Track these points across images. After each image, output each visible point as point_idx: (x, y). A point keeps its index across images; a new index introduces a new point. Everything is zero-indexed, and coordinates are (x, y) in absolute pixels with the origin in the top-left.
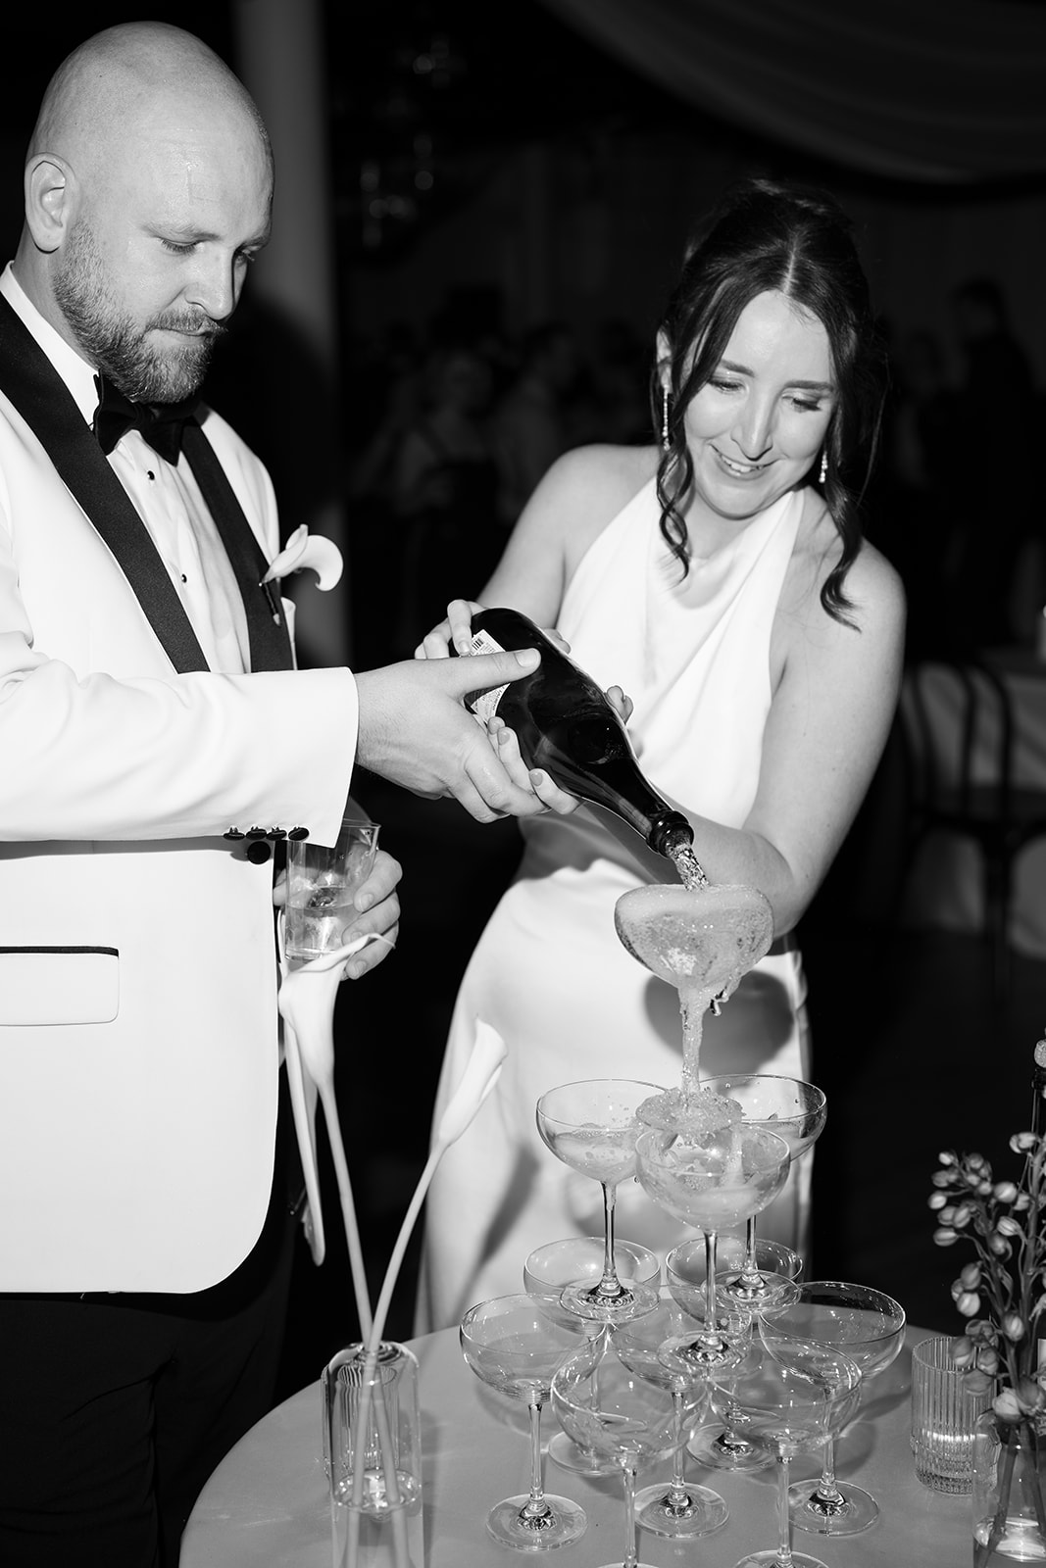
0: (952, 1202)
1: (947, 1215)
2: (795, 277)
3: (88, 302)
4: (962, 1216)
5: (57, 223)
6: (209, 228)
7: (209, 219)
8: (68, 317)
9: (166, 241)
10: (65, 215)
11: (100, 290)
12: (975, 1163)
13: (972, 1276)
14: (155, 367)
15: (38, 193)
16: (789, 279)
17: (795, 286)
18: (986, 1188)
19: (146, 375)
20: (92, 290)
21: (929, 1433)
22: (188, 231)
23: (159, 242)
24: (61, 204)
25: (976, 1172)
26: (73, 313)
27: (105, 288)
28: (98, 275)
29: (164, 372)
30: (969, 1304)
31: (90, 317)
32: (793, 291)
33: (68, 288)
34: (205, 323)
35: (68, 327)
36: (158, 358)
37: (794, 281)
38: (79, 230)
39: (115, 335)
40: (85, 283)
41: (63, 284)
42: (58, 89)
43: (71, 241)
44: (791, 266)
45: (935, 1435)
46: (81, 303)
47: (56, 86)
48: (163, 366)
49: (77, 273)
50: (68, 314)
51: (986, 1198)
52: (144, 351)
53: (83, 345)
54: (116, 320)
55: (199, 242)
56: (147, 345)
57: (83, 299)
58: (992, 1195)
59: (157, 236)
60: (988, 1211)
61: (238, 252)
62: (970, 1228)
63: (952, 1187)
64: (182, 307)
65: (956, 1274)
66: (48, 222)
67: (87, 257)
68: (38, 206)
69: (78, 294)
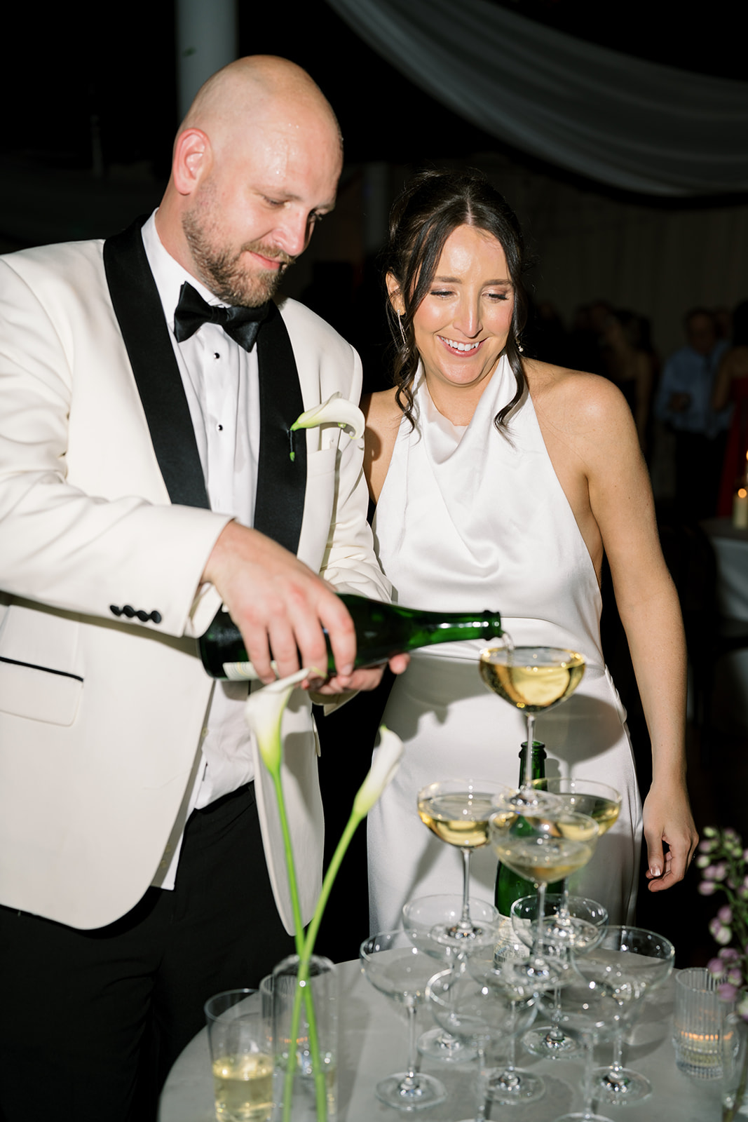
0: (714, 863)
1: (710, 873)
2: (473, 214)
3: (205, 231)
4: (720, 872)
5: (192, 176)
6: (296, 192)
7: (298, 186)
8: (188, 239)
9: (266, 199)
10: (199, 172)
11: (214, 225)
12: (730, 835)
13: (726, 915)
14: (244, 279)
15: (184, 154)
16: (470, 216)
17: (475, 219)
18: (737, 852)
19: (237, 284)
20: (208, 223)
21: (686, 1034)
22: (282, 192)
23: (261, 199)
24: (197, 165)
25: (731, 841)
26: (194, 237)
27: (218, 223)
28: (215, 215)
29: (250, 284)
30: (723, 935)
31: (204, 242)
32: (475, 222)
33: (192, 221)
34: (281, 255)
35: (188, 246)
36: (247, 274)
37: (473, 216)
38: (208, 181)
39: (220, 256)
40: (207, 218)
41: (189, 218)
42: (207, 92)
43: (201, 190)
44: (469, 209)
45: (691, 1035)
46: (199, 232)
47: (205, 90)
48: (249, 280)
49: (201, 211)
50: (189, 238)
51: (737, 859)
52: (238, 268)
53: (195, 259)
54: (222, 246)
55: (287, 201)
56: (241, 263)
57: (202, 229)
58: (742, 857)
59: (262, 195)
60: (738, 869)
61: (312, 212)
62: (724, 882)
63: (714, 852)
64: (269, 241)
65: (714, 915)
66: (187, 174)
67: (210, 202)
68: (183, 163)
69: (198, 226)
